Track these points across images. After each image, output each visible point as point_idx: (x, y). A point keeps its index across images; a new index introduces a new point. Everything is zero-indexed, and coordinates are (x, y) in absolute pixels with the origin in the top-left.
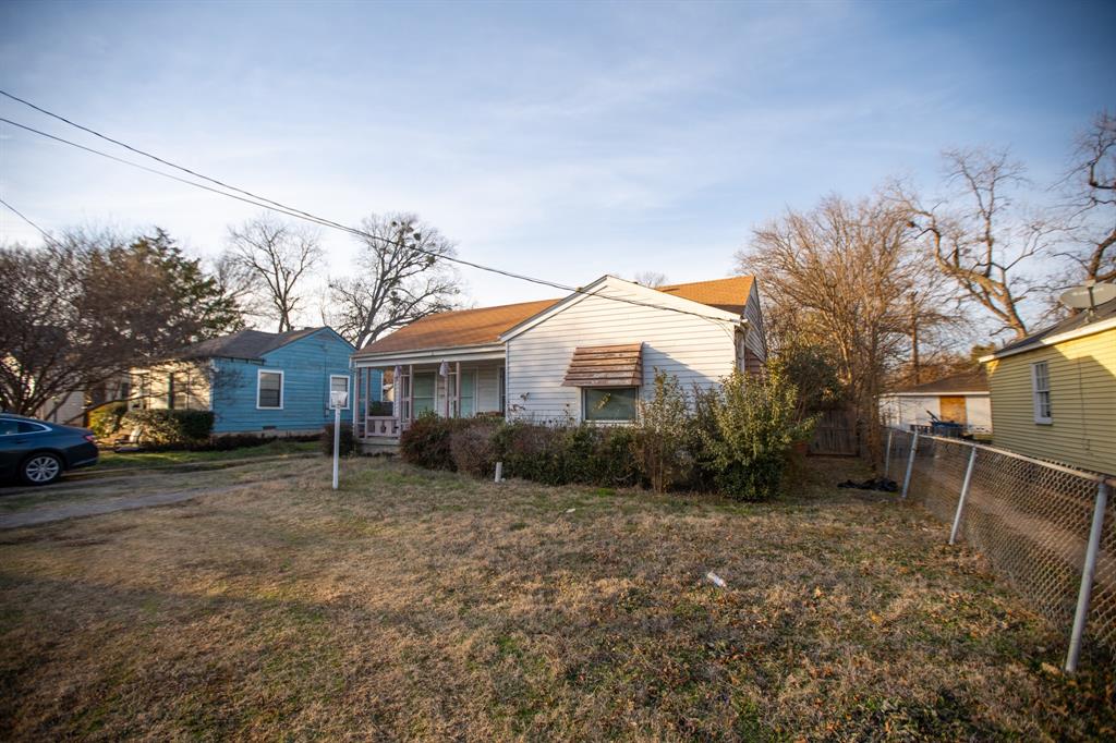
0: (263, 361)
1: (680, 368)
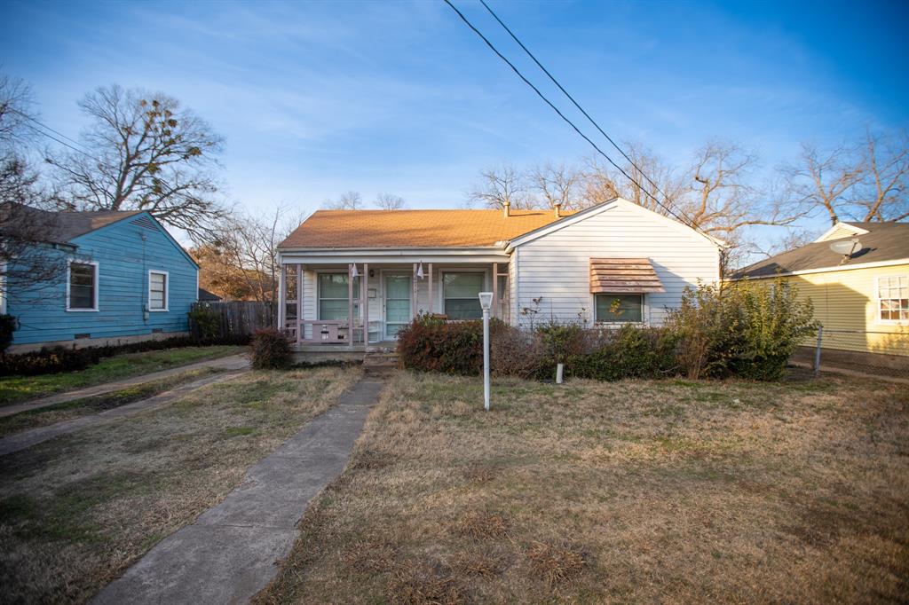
0: (75, 247)
1: (676, 280)
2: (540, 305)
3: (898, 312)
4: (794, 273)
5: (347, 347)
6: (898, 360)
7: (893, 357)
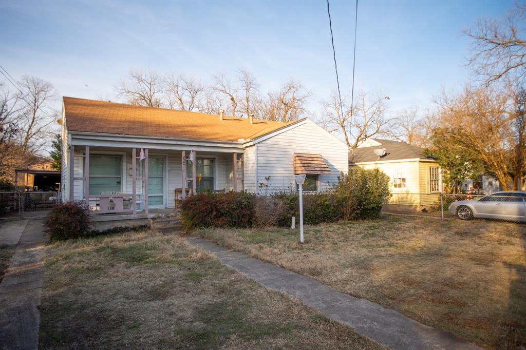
2: (270, 182)
3: (401, 184)
4: (356, 164)
5: (133, 216)
6: (401, 207)
7: (399, 206)
